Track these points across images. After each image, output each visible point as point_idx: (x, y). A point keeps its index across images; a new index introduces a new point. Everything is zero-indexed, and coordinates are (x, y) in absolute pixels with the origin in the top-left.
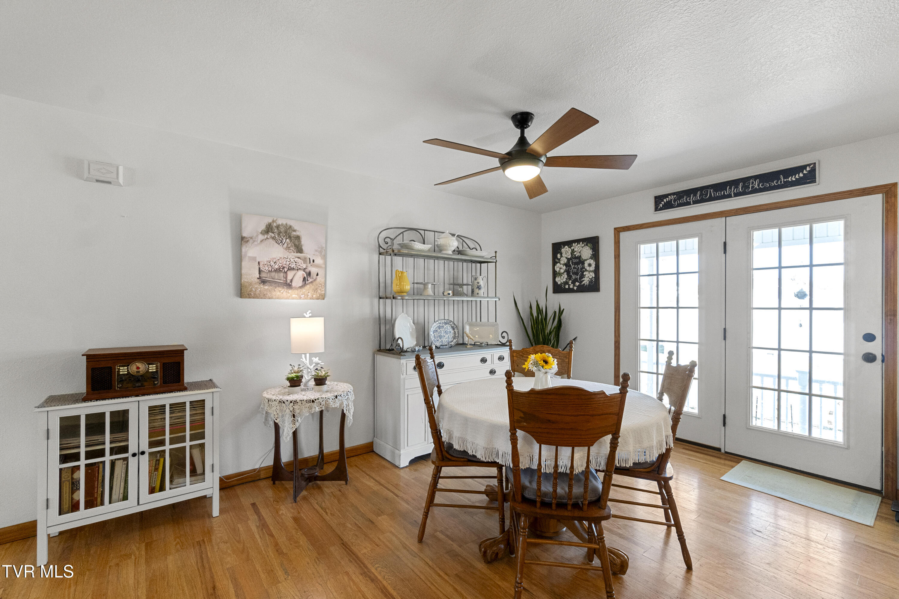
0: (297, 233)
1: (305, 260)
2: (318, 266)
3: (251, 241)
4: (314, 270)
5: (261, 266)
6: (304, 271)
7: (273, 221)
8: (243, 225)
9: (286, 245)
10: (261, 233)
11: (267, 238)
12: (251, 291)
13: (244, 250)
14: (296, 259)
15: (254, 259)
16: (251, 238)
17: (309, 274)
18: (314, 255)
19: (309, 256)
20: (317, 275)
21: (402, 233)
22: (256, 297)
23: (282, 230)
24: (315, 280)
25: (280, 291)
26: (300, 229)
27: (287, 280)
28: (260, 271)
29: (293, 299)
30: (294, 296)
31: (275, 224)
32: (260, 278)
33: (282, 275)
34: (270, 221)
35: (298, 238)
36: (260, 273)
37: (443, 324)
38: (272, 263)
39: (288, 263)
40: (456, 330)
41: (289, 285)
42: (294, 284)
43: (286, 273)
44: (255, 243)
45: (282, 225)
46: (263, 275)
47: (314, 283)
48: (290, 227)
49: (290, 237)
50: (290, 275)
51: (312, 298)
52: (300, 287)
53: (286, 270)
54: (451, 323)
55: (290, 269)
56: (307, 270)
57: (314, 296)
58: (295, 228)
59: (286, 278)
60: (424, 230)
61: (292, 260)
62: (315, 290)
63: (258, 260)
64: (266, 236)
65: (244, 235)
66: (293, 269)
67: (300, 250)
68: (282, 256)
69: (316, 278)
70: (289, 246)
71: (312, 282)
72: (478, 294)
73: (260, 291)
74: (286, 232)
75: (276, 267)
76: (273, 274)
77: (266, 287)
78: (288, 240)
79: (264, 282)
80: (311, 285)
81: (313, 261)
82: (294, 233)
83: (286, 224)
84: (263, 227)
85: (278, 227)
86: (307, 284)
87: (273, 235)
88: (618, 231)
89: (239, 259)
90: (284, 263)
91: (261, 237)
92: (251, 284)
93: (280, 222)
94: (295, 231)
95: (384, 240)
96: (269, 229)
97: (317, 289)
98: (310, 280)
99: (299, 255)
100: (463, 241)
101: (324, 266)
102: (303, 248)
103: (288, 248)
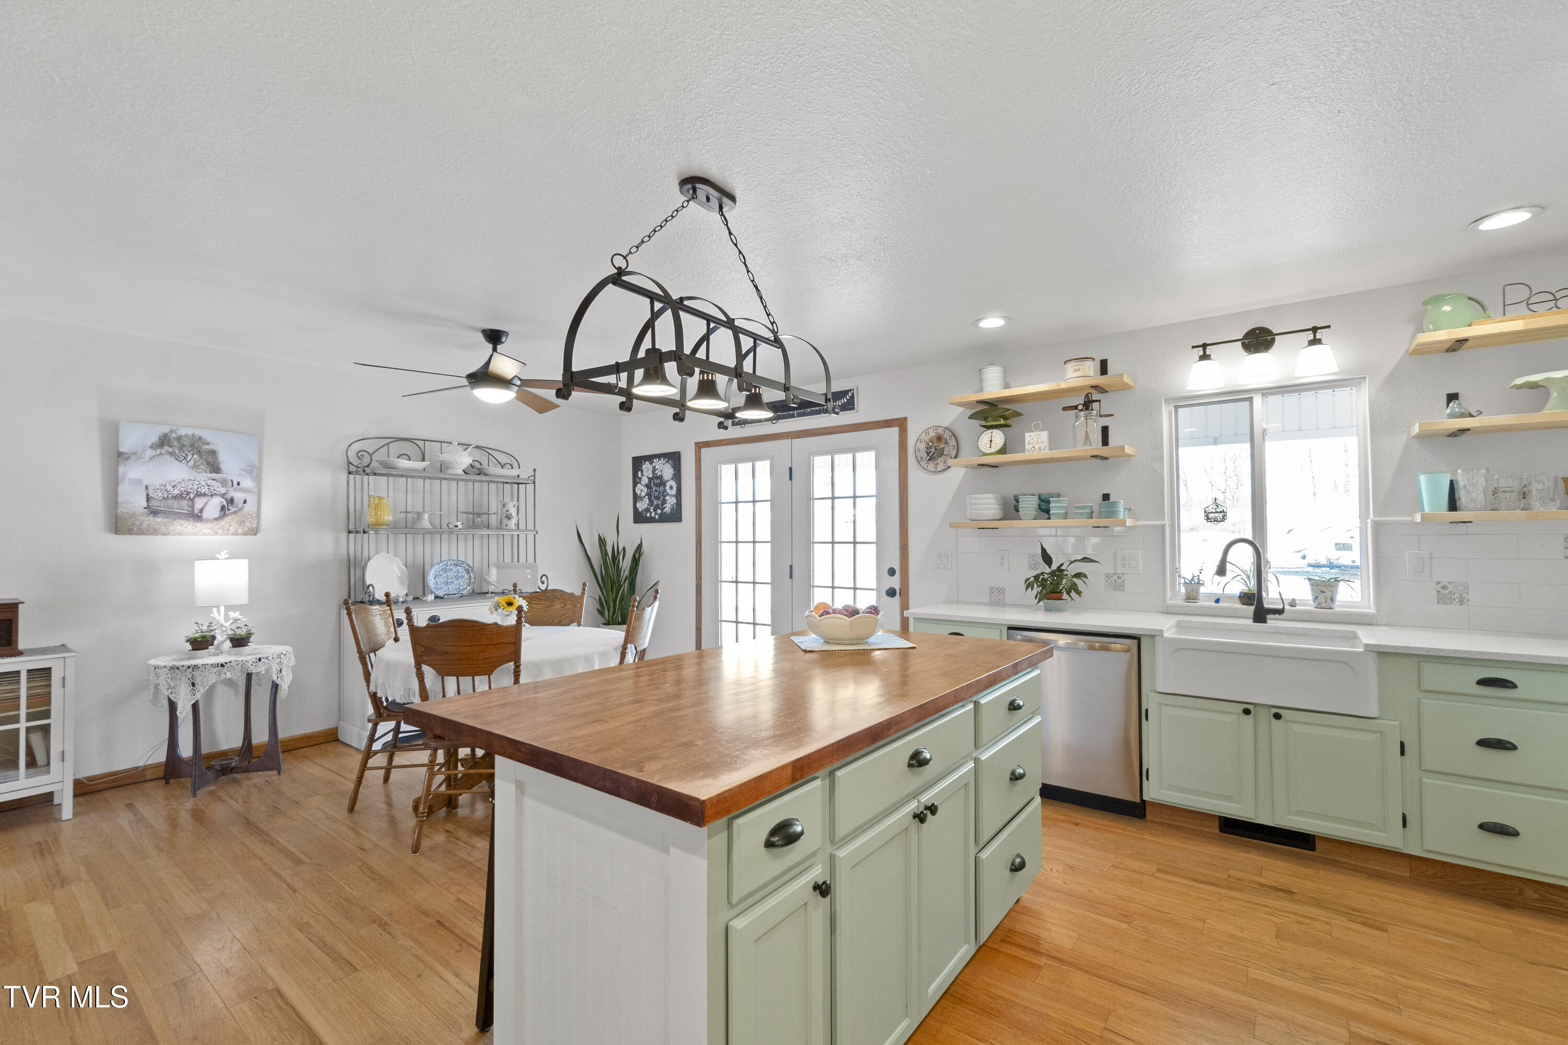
0: (212, 447)
1: (224, 483)
2: (245, 490)
3: (133, 458)
4: (238, 496)
5: (150, 491)
6: (223, 498)
7: (171, 431)
8: (121, 437)
9: (192, 463)
10: (151, 447)
11: (161, 454)
12: (134, 524)
13: (121, 469)
14: (209, 482)
15: (139, 482)
16: (134, 454)
17: (231, 501)
18: (239, 475)
19: (230, 477)
20: (245, 502)
21: (388, 444)
22: (141, 532)
23: (186, 442)
24: (241, 509)
25: (182, 525)
26: (215, 440)
27: (193, 510)
28: (148, 499)
29: (205, 534)
30: (206, 531)
31: (174, 435)
32: (148, 507)
33: (185, 503)
34: (166, 430)
35: (213, 453)
36: (148, 500)
37: (452, 567)
38: (169, 488)
39: (195, 487)
40: (471, 575)
41: (197, 517)
42: (205, 515)
43: (192, 500)
44: (141, 460)
45: (186, 436)
46: (153, 503)
47: (239, 514)
48: (200, 438)
49: (199, 452)
50: (199, 503)
51: (236, 534)
52: (216, 519)
53: (192, 496)
54: (464, 565)
55: (199, 495)
56: (228, 496)
57: (240, 531)
58: (209, 440)
59: (193, 506)
60: (424, 440)
61: (203, 483)
62: (241, 523)
63: (145, 484)
64: (159, 451)
65: (122, 449)
66: (205, 495)
67: (215, 468)
68: (185, 477)
69: (243, 507)
70: (198, 464)
71: (235, 512)
72: (506, 525)
73: (148, 525)
74: (192, 446)
75: (176, 492)
76: (170, 502)
77: (159, 520)
78: (195, 456)
79: (155, 513)
80: (233, 515)
81: (238, 484)
82: (207, 447)
83: (193, 435)
84: (154, 439)
85: (179, 439)
86: (228, 515)
87: (171, 450)
88: (700, 446)
89: (112, 483)
90: (192, 487)
91: (150, 453)
92: (133, 515)
93: (182, 432)
94: (208, 444)
95: (357, 453)
96: (164, 441)
97: (243, 521)
98: (233, 509)
99: (214, 475)
100: (489, 454)
101: (256, 490)
102: (222, 466)
103: (195, 467)
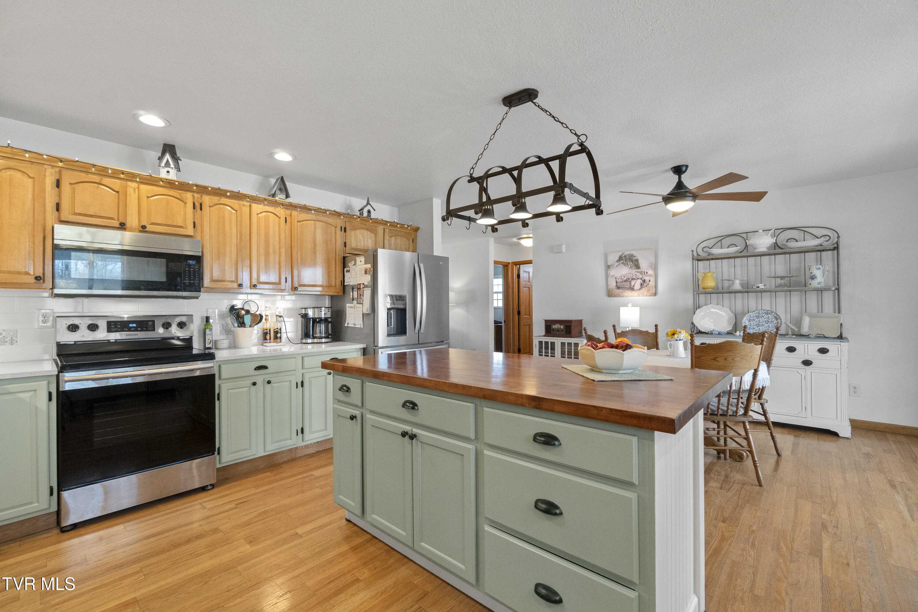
0: (636, 258)
1: (641, 273)
2: (650, 276)
3: (611, 267)
4: (647, 278)
5: (617, 279)
6: (641, 280)
7: (623, 254)
8: (608, 259)
9: (630, 266)
10: (617, 262)
11: (620, 264)
12: (613, 293)
13: (608, 272)
14: (636, 273)
15: (613, 276)
16: (612, 265)
17: (644, 281)
18: (647, 269)
19: (644, 270)
20: (650, 281)
21: (721, 240)
22: (615, 296)
23: (628, 257)
24: (648, 284)
25: (627, 292)
26: (637, 255)
27: (631, 286)
28: (616, 282)
29: (635, 296)
30: (635, 295)
31: (623, 255)
32: (616, 286)
33: (628, 283)
34: (621, 254)
35: (637, 260)
36: (616, 283)
37: (763, 315)
38: (623, 277)
39: (631, 276)
40: (779, 321)
41: (632, 289)
42: (635, 288)
43: (630, 282)
44: (614, 267)
45: (628, 255)
46: (618, 284)
47: (648, 286)
48: (632, 255)
49: (632, 261)
50: (633, 283)
51: (646, 296)
52: (639, 289)
53: (630, 280)
54: (773, 314)
55: (633, 279)
56: (643, 279)
57: (648, 294)
58: (635, 255)
59: (631, 285)
60: (747, 233)
61: (634, 274)
62: (649, 291)
63: (615, 276)
64: (619, 263)
65: (609, 264)
66: (635, 279)
67: (638, 267)
68: (627, 272)
69: (649, 283)
70: (632, 266)
71: (646, 286)
73: (617, 293)
74: (629, 259)
75: (625, 279)
76: (623, 283)
77: (620, 291)
78: (631, 263)
79: (618, 288)
80: (645, 287)
81: (647, 273)
82: (635, 258)
83: (630, 254)
84: (617, 258)
85: (625, 256)
86: (643, 287)
87: (623, 261)
89: (607, 276)
90: (630, 276)
91: (617, 264)
92: (612, 290)
93: (626, 253)
94: (635, 257)
95: (703, 249)
96: (620, 258)
97: (649, 290)
98: (645, 285)
99: (638, 270)
101: (654, 275)
102: (640, 266)
103: (631, 267)
